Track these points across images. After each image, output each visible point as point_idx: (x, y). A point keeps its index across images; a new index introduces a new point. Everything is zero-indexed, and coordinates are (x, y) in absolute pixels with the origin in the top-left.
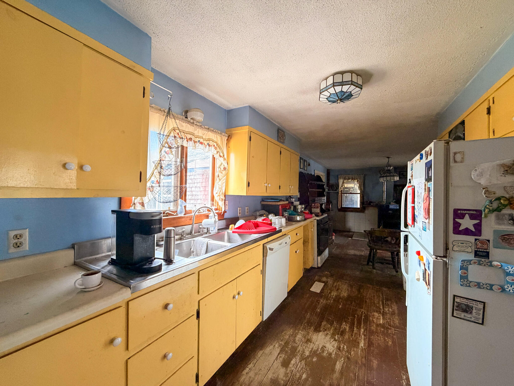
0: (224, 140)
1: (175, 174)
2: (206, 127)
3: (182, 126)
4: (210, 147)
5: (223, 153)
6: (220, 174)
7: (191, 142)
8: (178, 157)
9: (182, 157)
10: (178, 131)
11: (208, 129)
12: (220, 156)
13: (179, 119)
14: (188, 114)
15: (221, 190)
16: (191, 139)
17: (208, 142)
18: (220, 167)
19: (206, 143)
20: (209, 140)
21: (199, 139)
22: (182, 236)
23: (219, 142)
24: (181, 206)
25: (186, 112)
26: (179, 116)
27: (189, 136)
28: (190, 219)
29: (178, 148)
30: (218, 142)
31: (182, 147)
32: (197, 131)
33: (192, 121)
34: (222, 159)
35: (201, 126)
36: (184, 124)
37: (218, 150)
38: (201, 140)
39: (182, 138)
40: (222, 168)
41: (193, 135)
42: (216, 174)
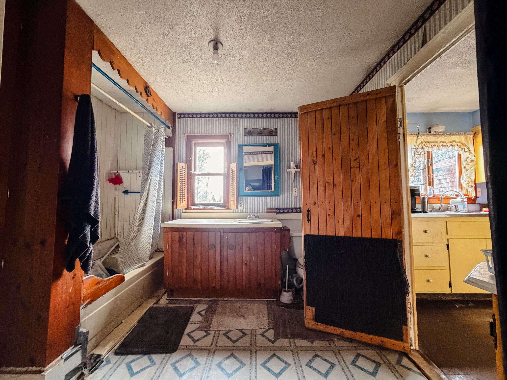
0: (470, 138)
1: (423, 169)
2: (448, 133)
3: (427, 139)
4: (454, 147)
5: (468, 148)
6: (467, 166)
7: (435, 147)
8: (425, 159)
9: (428, 158)
10: (424, 143)
11: (451, 134)
12: (465, 152)
13: (424, 135)
14: (431, 130)
15: (470, 179)
16: (435, 145)
17: (451, 143)
18: (466, 160)
19: (449, 145)
20: (452, 142)
21: (442, 144)
22: (432, 209)
23: (464, 141)
24: (430, 190)
25: (430, 128)
26: (424, 133)
27: (433, 144)
28: (439, 200)
29: (425, 154)
30: (462, 141)
31: (428, 152)
32: (440, 138)
33: (435, 133)
34: (467, 154)
35: (443, 134)
36: (429, 137)
37: (463, 147)
38: (444, 144)
39: (428, 147)
40: (469, 160)
41: (437, 142)
42: (463, 166)
